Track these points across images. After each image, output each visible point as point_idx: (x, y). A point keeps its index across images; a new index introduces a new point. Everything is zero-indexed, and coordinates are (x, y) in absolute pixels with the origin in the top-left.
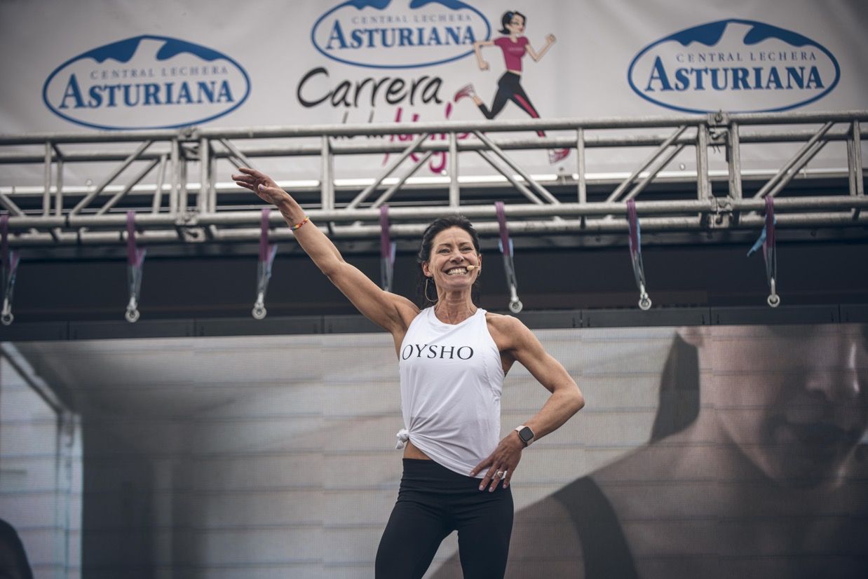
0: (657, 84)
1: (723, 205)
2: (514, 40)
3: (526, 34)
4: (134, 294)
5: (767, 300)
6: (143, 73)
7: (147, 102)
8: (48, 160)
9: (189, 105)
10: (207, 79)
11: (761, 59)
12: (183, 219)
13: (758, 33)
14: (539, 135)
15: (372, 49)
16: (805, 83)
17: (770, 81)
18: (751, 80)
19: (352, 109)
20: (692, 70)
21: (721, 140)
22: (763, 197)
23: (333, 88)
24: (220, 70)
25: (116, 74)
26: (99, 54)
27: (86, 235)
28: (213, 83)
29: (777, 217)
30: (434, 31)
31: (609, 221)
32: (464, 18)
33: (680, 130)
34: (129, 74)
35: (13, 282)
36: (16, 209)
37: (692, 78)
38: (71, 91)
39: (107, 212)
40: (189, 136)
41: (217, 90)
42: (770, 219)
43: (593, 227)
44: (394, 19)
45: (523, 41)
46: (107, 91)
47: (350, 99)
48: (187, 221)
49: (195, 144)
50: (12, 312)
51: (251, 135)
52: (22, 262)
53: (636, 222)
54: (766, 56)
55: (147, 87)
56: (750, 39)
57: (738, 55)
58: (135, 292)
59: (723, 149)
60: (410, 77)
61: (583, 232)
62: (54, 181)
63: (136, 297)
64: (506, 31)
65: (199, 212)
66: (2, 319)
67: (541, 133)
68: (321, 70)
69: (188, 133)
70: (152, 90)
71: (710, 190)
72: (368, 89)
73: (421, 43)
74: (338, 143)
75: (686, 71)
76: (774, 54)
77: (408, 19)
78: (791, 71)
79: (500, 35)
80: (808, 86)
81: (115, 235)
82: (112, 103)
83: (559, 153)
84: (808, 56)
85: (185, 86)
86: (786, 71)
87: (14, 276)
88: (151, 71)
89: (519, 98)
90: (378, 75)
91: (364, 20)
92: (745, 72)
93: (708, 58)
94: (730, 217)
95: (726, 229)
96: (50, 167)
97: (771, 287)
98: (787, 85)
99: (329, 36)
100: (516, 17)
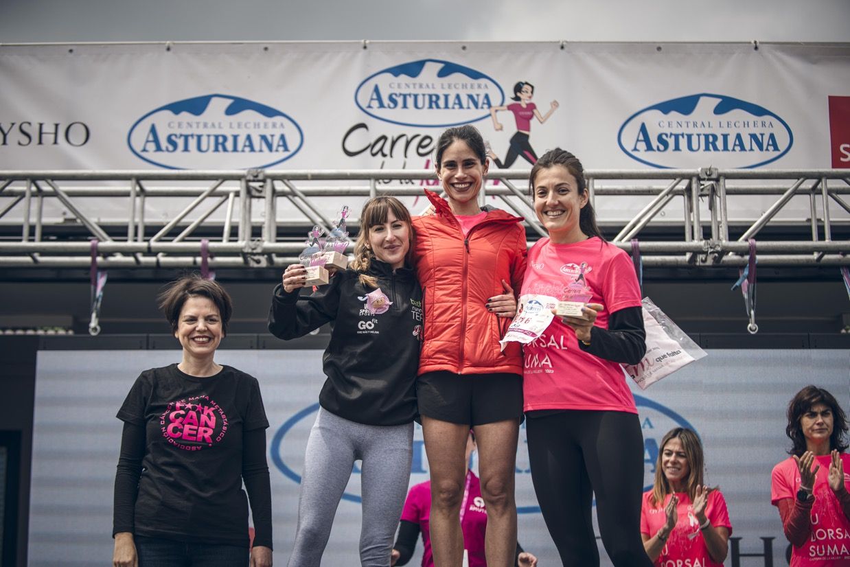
0: (642, 146)
1: (713, 246)
2: (524, 106)
3: (533, 100)
5: (746, 328)
6: (213, 125)
8: (133, 194)
9: (253, 153)
10: (267, 133)
11: (728, 126)
12: (250, 247)
13: (726, 105)
15: (405, 110)
16: (765, 147)
17: (735, 145)
18: (720, 144)
19: (389, 157)
20: (671, 134)
21: (705, 192)
22: (746, 240)
23: (373, 141)
24: (278, 125)
25: (190, 125)
26: (176, 108)
27: (163, 259)
28: (272, 136)
29: (759, 258)
30: (458, 97)
32: (483, 86)
33: (676, 182)
34: (201, 125)
35: (100, 299)
36: (105, 235)
37: (671, 141)
38: (151, 138)
39: (183, 240)
40: (257, 176)
41: (276, 141)
42: (752, 259)
44: (424, 86)
45: (532, 107)
46: (182, 139)
47: (387, 150)
48: (253, 249)
49: (261, 184)
50: (100, 324)
51: (309, 176)
52: (108, 281)
53: (639, 259)
54: (733, 125)
55: (217, 137)
56: (719, 110)
57: (709, 123)
59: (706, 199)
62: (138, 214)
64: (517, 98)
65: (263, 241)
66: (90, 330)
68: (363, 126)
69: (255, 174)
70: (221, 140)
71: (702, 233)
72: (402, 142)
73: (446, 107)
74: (381, 186)
75: (666, 135)
76: (739, 122)
77: (435, 86)
78: (753, 136)
79: (513, 102)
80: (767, 150)
82: (186, 149)
84: (767, 124)
85: (249, 138)
86: (749, 136)
87: (101, 294)
88: (220, 124)
89: (527, 153)
90: (410, 132)
91: (399, 86)
92: (715, 137)
93: (684, 125)
94: (715, 257)
95: (708, 267)
96: (134, 201)
97: (750, 317)
98: (749, 148)
99: (369, 98)
100: (526, 86)
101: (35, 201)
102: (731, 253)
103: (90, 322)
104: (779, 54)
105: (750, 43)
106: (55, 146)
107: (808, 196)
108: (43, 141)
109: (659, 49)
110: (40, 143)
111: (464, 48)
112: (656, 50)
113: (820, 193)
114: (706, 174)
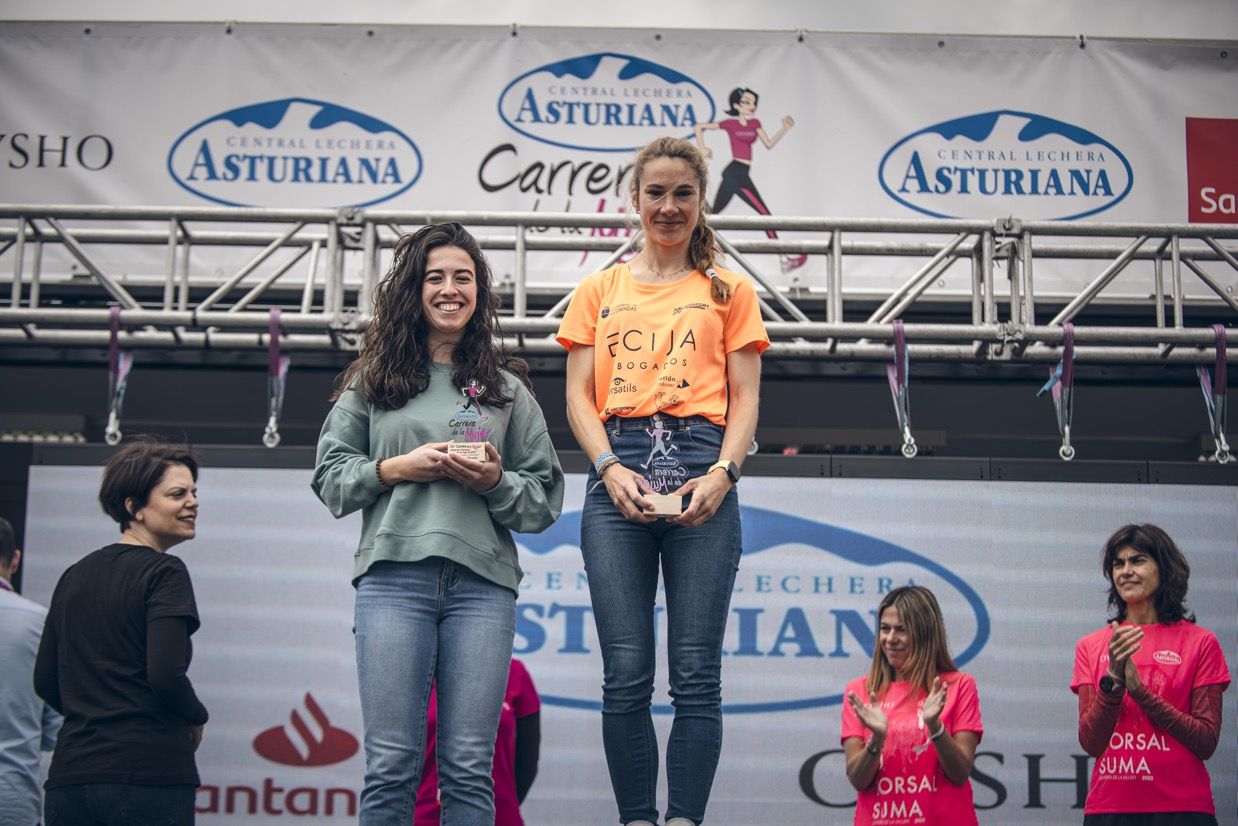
0: (913, 185)
1: (1012, 333)
2: (744, 123)
3: (757, 116)
4: (274, 413)
5: (1058, 451)
6: (292, 143)
7: (296, 179)
8: (172, 241)
9: (348, 185)
10: (371, 156)
11: (1039, 159)
12: (340, 321)
13: (1037, 127)
14: (770, 237)
15: (571, 126)
16: (1092, 190)
17: (1048, 186)
18: (1026, 184)
19: (545, 194)
20: (956, 169)
21: (1003, 253)
22: (1060, 324)
23: (523, 170)
24: (386, 145)
25: (258, 142)
26: (239, 117)
27: (215, 337)
28: (378, 160)
29: (1078, 350)
30: (648, 108)
31: (863, 346)
32: (684, 93)
33: (960, 238)
34: (275, 143)
35: (123, 392)
36: (130, 300)
37: (956, 179)
38: (202, 160)
39: (244, 309)
40: (352, 218)
41: (382, 168)
42: (1068, 352)
43: (845, 352)
44: (599, 92)
45: (754, 125)
46: (247, 162)
47: (543, 183)
48: (345, 324)
49: (358, 229)
50: (121, 428)
52: (136, 366)
53: (904, 349)
54: (1046, 157)
55: (297, 160)
56: (1027, 135)
57: (1011, 153)
58: (276, 410)
59: (1004, 264)
60: (616, 162)
61: (833, 357)
62: (179, 269)
63: (277, 416)
64: (734, 112)
65: (360, 313)
66: (107, 437)
67: (771, 233)
68: (509, 147)
69: (350, 216)
70: (302, 164)
71: (996, 313)
72: (565, 173)
74: (534, 236)
75: (949, 170)
76: (1055, 153)
77: (615, 93)
78: (1075, 174)
79: (728, 117)
80: (1095, 193)
81: (252, 338)
82: (252, 177)
83: (793, 260)
84: (1096, 157)
85: (343, 162)
86: (1070, 174)
87: (124, 384)
88: (301, 141)
89: (746, 192)
90: (577, 158)
91: (563, 91)
92: (1020, 175)
93: (975, 156)
94: (1015, 348)
95: (1005, 362)
96: (174, 250)
97: (1064, 436)
98: (1070, 191)
99: (518, 108)
100: (747, 95)
101: (31, 248)
102: (1038, 343)
103: (106, 425)
104: (1116, 55)
105: (1074, 38)
106: (62, 169)
107: (1152, 262)
108: (46, 162)
109: (941, 44)
110: (41, 164)
111: (658, 37)
112: (937, 46)
113: (1169, 257)
114: (1004, 227)
